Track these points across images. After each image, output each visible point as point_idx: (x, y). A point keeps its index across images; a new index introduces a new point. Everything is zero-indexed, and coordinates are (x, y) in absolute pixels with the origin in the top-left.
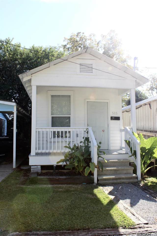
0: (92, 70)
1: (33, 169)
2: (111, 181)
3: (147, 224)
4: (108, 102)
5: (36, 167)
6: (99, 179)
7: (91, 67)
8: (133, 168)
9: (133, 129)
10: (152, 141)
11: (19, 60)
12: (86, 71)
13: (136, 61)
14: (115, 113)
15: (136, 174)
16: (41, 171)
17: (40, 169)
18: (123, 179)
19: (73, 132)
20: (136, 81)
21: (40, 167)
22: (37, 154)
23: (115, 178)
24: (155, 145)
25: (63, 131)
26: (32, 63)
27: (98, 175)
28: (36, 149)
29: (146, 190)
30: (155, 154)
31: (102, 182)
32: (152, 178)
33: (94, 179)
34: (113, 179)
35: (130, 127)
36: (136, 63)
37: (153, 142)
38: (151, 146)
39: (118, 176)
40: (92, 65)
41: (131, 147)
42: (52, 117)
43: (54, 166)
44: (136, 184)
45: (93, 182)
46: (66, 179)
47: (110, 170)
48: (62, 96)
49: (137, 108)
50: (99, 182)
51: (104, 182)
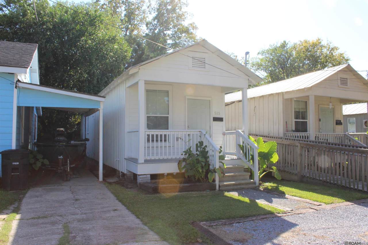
0: (204, 65)
1: (142, 179)
2: (231, 187)
3: (292, 210)
4: (210, 100)
5: (145, 176)
6: (220, 185)
7: (204, 61)
8: (249, 174)
9: (245, 132)
10: (269, 145)
11: (49, 24)
12: (198, 66)
13: (248, 56)
14: (218, 112)
15: (254, 180)
16: (150, 181)
17: (150, 179)
18: (243, 184)
19: (173, 135)
20: (248, 79)
21: (149, 176)
22: (147, 161)
23: (235, 184)
24: (273, 149)
25: (162, 134)
26: (70, 30)
27: (220, 181)
28: (145, 156)
29: (270, 192)
30: (272, 158)
31: (224, 188)
32: (269, 183)
33: (216, 185)
34: (234, 185)
35: (242, 130)
36: (247, 58)
37: (271, 146)
38: (269, 151)
39: (238, 182)
40: (204, 60)
41: (245, 152)
42: (147, 116)
43: (165, 174)
44: (256, 189)
45: (215, 189)
46: (189, 186)
47: (228, 176)
48: (159, 91)
49: (226, 105)
50: (220, 188)
51: (225, 188)
